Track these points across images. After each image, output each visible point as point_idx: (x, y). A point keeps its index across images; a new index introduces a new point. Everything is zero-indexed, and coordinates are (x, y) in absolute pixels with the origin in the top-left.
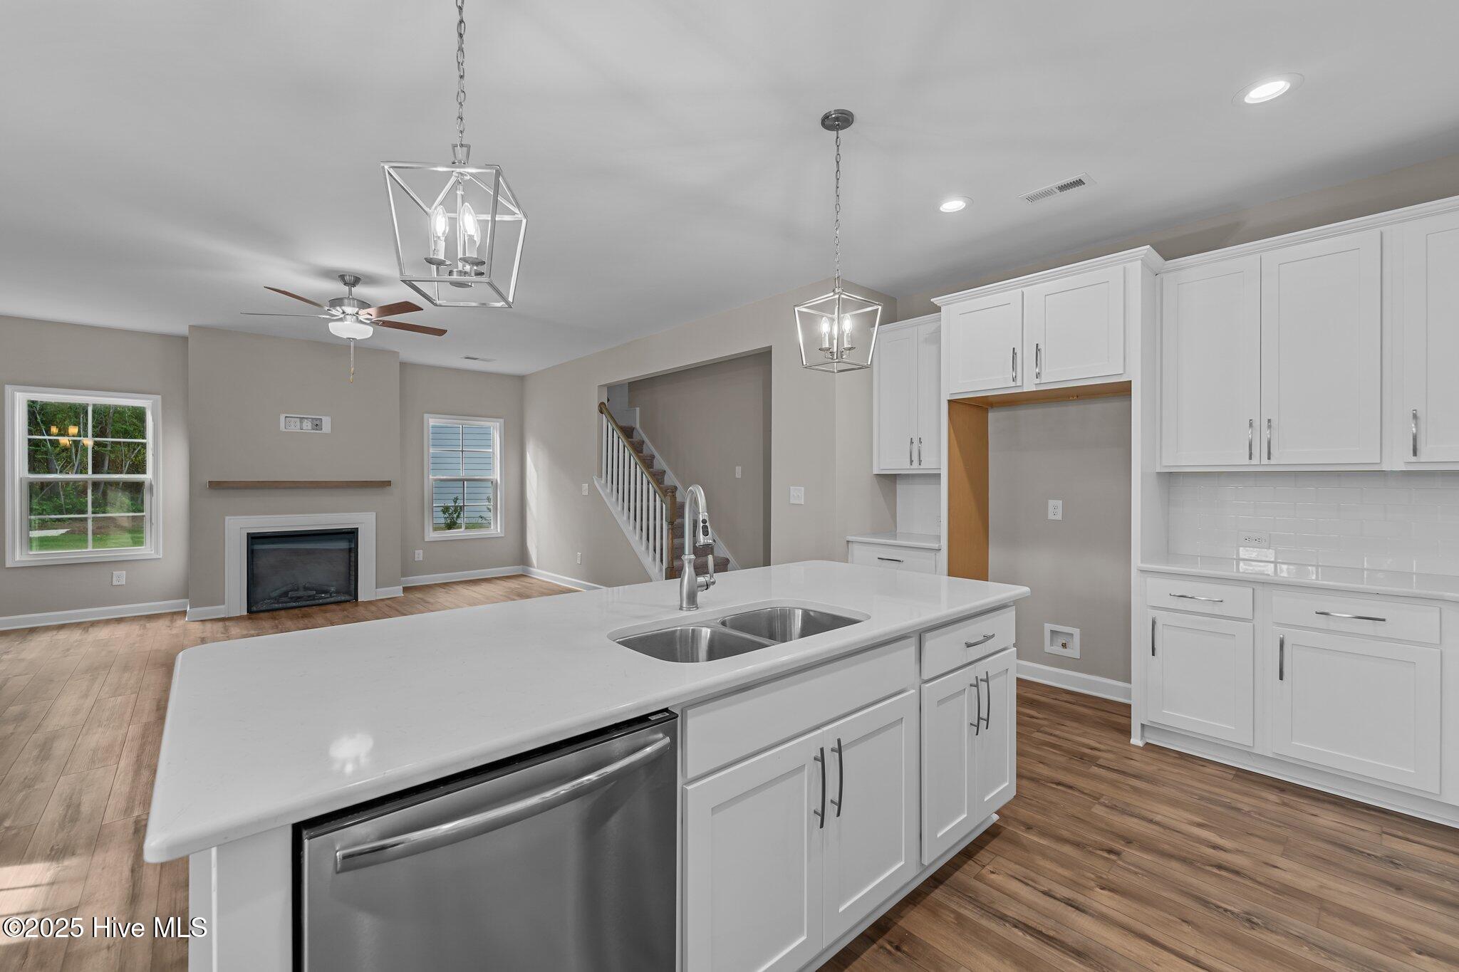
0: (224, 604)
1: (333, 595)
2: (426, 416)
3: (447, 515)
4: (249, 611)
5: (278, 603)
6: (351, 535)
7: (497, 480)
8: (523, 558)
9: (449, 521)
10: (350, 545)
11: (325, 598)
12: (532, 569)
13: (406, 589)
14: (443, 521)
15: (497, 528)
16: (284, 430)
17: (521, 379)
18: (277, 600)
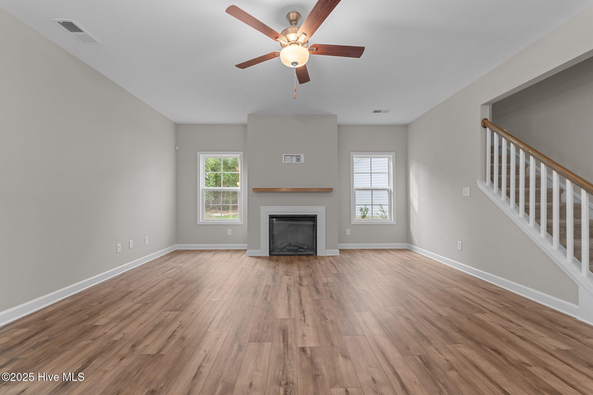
0: (260, 249)
1: (306, 250)
2: (351, 153)
3: (362, 212)
4: (270, 254)
5: (282, 251)
6: (313, 218)
7: (391, 191)
8: (408, 238)
9: (363, 215)
10: (314, 223)
11: (302, 252)
12: (414, 246)
13: (341, 251)
14: (360, 215)
15: (391, 219)
16: (284, 162)
17: (406, 127)
18: (281, 250)
